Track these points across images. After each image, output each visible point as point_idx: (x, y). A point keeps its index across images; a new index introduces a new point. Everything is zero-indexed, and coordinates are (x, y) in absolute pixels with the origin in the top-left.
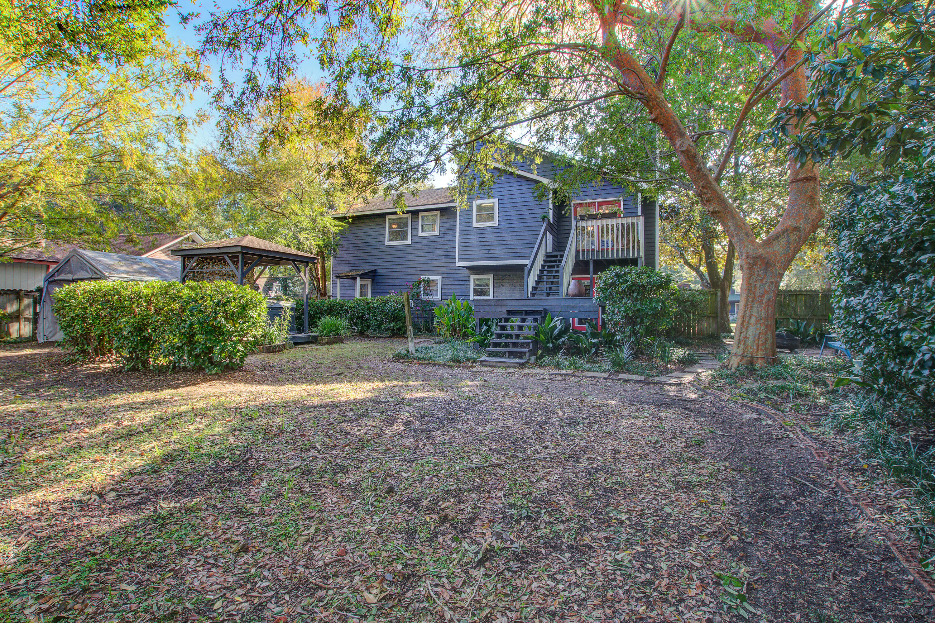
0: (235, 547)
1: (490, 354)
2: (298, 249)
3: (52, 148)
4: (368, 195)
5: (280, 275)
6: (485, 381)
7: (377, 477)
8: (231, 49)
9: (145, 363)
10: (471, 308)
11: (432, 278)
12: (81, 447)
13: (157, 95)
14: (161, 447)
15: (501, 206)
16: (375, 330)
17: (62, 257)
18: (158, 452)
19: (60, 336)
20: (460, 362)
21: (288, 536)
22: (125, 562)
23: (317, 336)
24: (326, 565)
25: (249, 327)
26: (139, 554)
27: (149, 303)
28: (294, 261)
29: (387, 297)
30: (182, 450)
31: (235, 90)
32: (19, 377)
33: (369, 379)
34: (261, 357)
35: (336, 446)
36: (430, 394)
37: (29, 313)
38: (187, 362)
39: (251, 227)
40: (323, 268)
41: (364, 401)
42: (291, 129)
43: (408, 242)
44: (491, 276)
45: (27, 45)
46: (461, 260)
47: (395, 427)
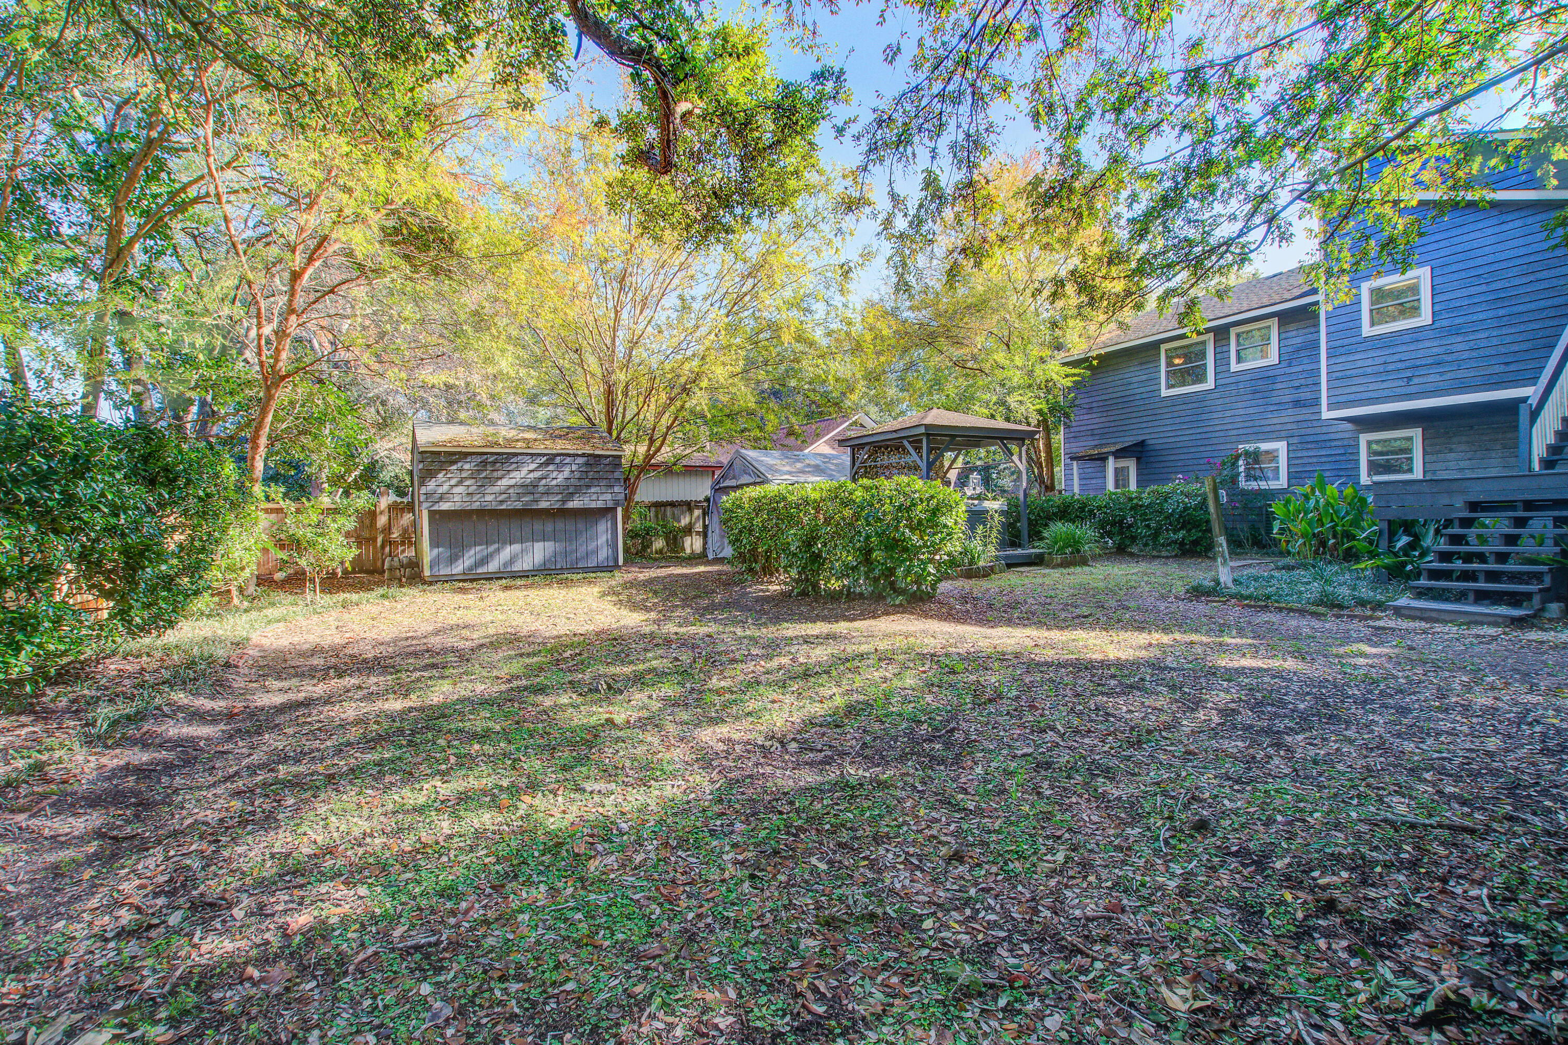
0: (944, 850)
1: (1421, 594)
2: (1008, 419)
3: (712, 337)
4: (1127, 315)
5: (978, 463)
6: (1411, 648)
7: (1172, 797)
8: (901, 149)
9: (815, 586)
10: (1363, 501)
11: (1264, 446)
12: (759, 683)
13: (811, 243)
14: (843, 695)
15: (1438, 280)
16: (1146, 545)
17: (725, 460)
18: (839, 701)
19: (728, 552)
20: (1341, 607)
21: (1021, 856)
22: (813, 832)
23: (1042, 554)
24: (1089, 919)
25: (942, 540)
26: (827, 827)
27: (818, 509)
28: (1002, 439)
29: (1168, 487)
30: (867, 703)
31: (909, 206)
32: (696, 597)
33: (1141, 627)
34: (960, 583)
35: (1089, 731)
36: (1275, 663)
37: (699, 527)
38: (863, 586)
39: (936, 397)
40: (1048, 446)
41: (1135, 665)
42: (992, 237)
43: (1210, 384)
44: (1416, 433)
45: (688, 226)
46: (1331, 407)
47: (1201, 715)
